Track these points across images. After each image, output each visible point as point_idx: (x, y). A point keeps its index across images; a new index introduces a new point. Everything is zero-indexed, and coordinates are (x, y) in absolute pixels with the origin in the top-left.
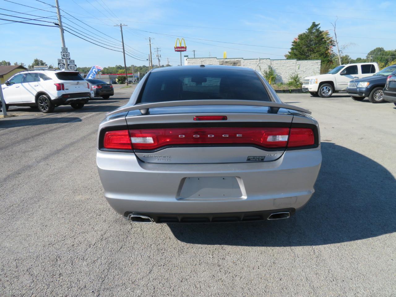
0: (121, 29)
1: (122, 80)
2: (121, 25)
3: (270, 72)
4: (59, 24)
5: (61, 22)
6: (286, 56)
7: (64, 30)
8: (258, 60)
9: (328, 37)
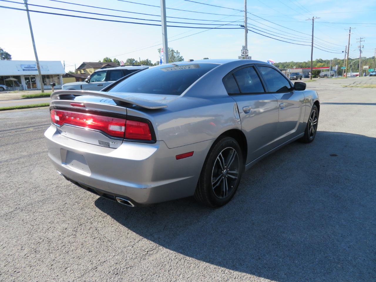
0: (313, 22)
1: (315, 73)
2: (313, 18)
4: (245, 26)
5: (246, 23)
7: (248, 31)
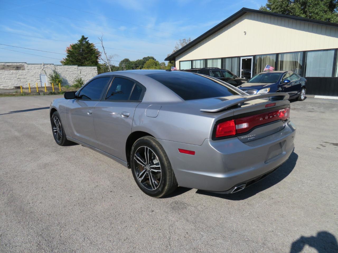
3: (55, 76)
6: (62, 62)
8: (42, 65)
9: (94, 49)
